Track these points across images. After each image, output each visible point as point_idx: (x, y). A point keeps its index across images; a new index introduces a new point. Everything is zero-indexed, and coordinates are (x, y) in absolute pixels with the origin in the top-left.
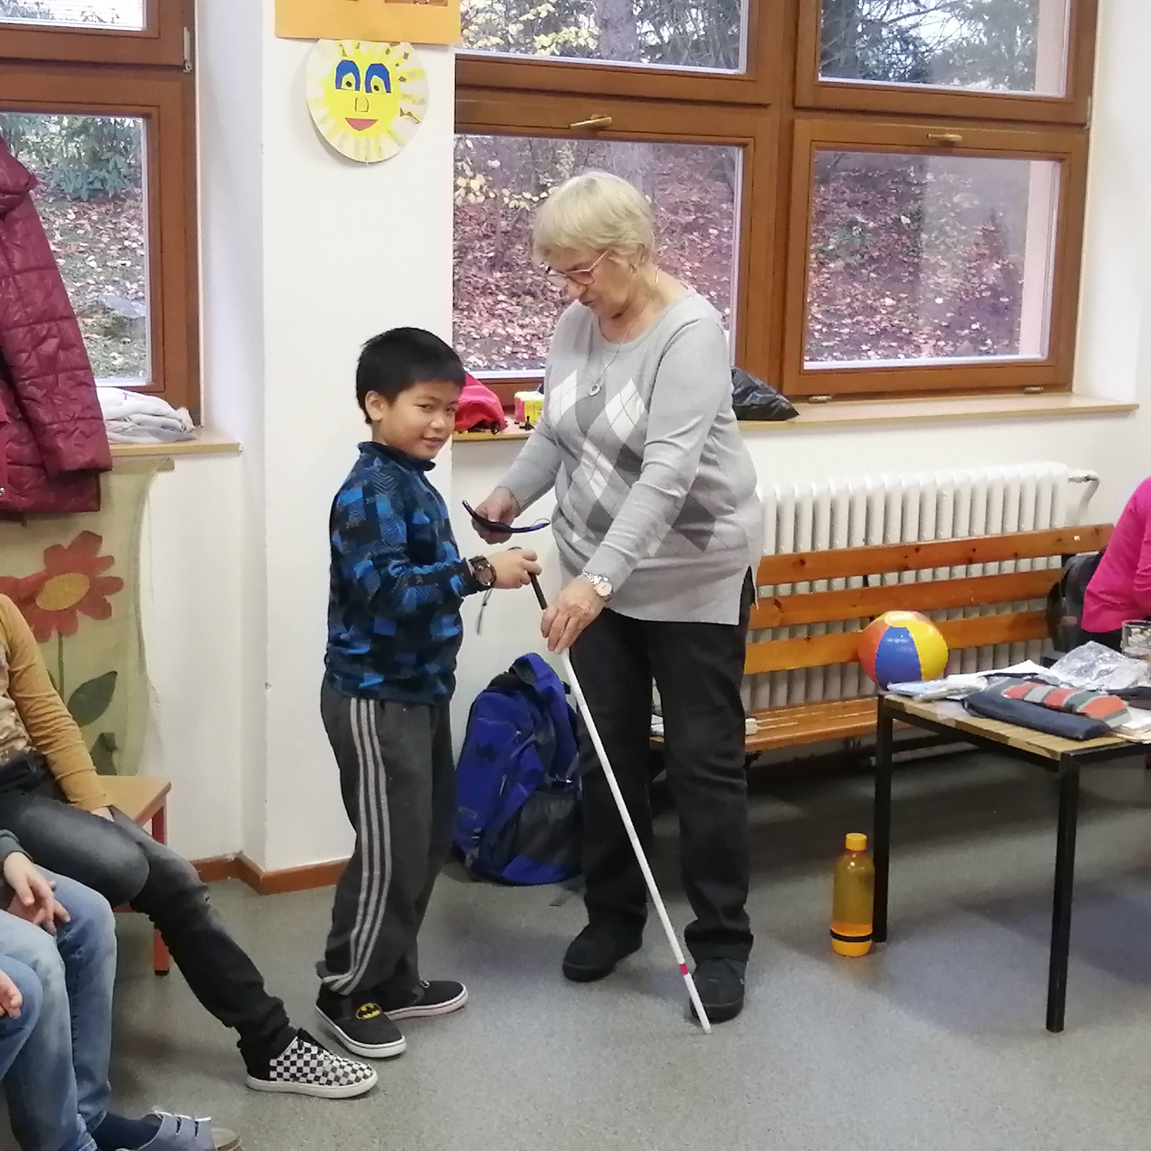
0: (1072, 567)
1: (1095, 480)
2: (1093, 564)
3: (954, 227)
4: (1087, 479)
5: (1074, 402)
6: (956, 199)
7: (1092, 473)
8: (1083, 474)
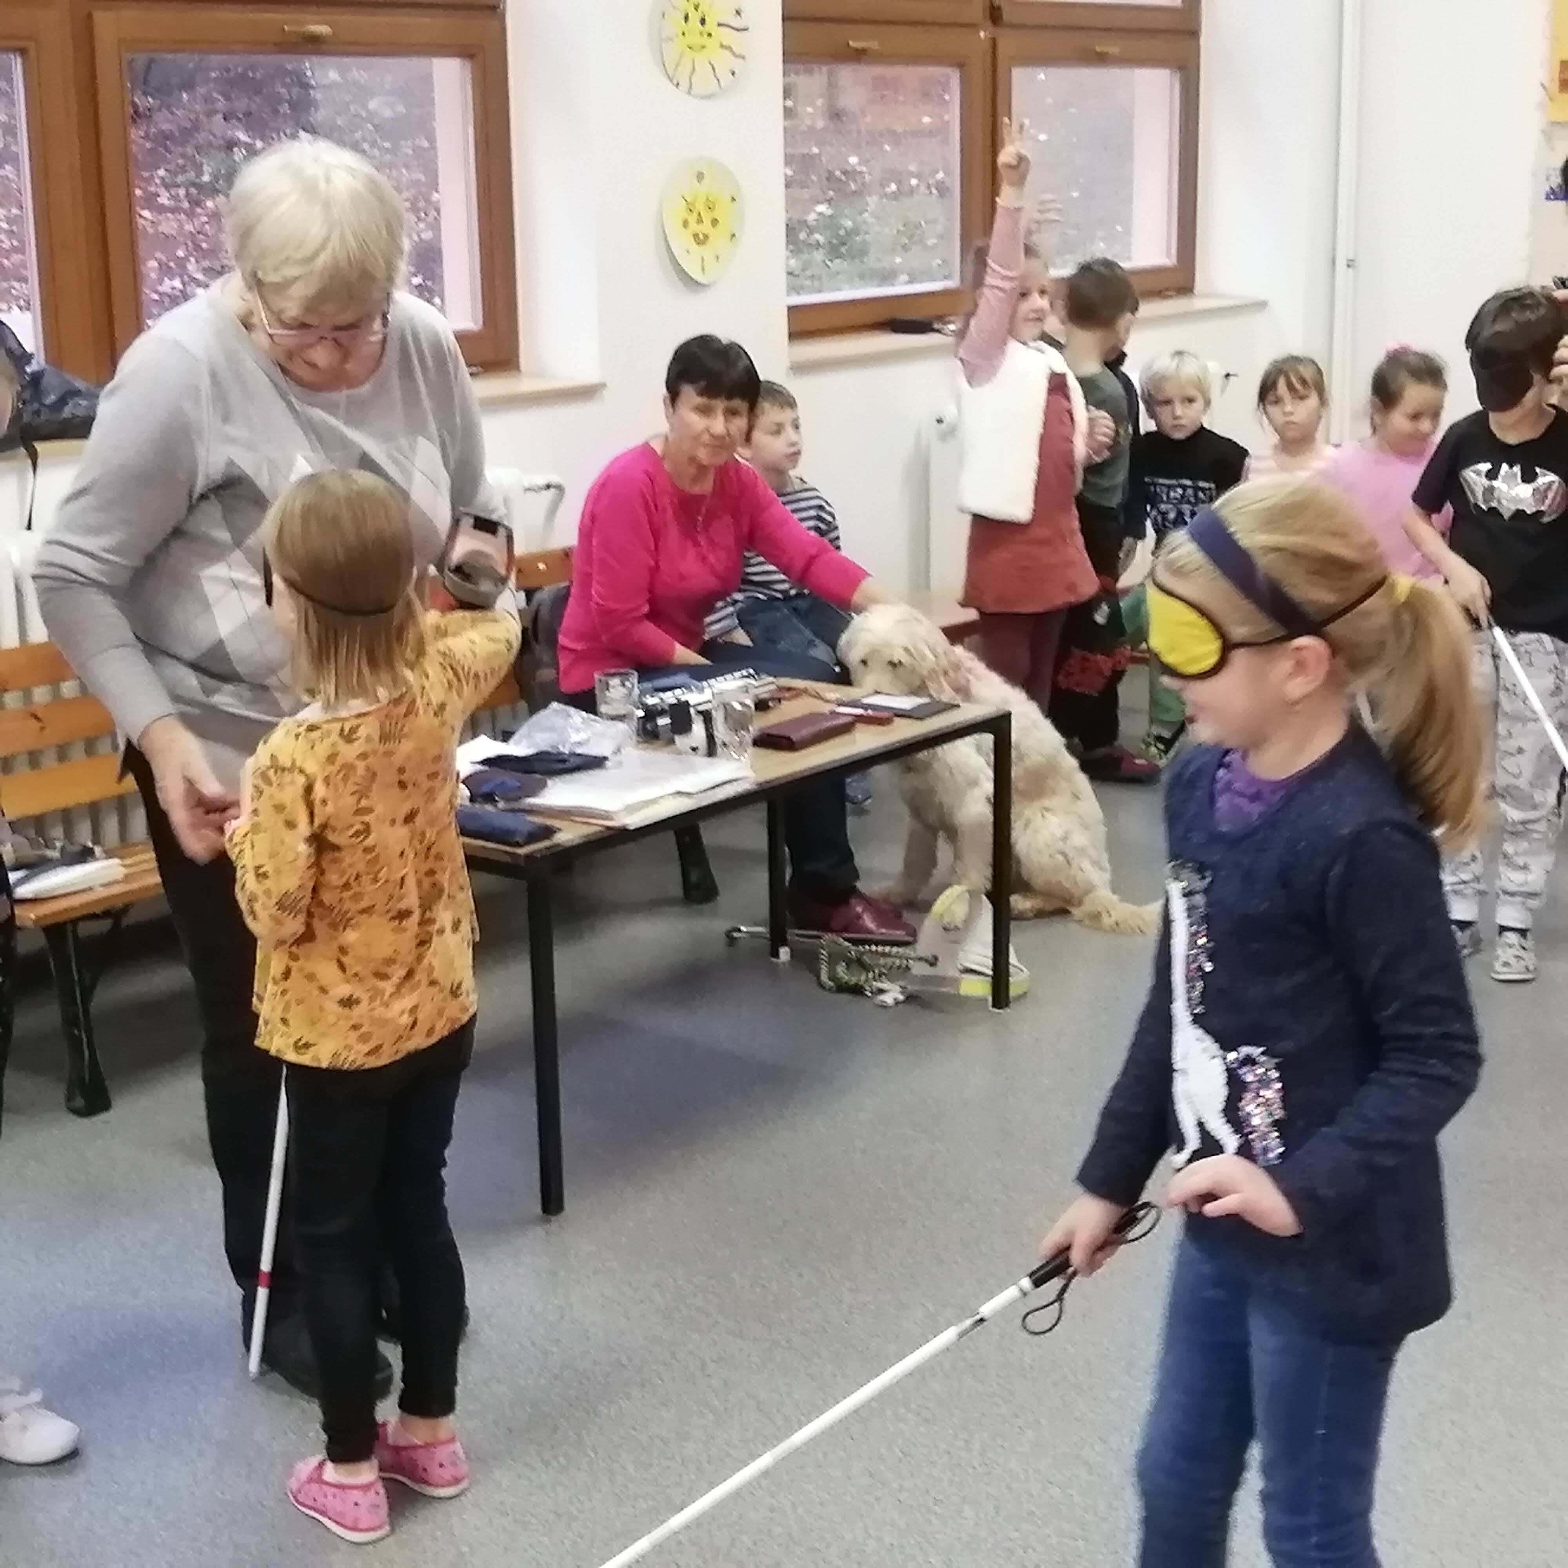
0: (539, 605)
1: (559, 488)
2: (562, 598)
3: (373, 145)
4: (548, 487)
5: (524, 384)
6: (373, 105)
7: (554, 479)
8: (542, 481)
